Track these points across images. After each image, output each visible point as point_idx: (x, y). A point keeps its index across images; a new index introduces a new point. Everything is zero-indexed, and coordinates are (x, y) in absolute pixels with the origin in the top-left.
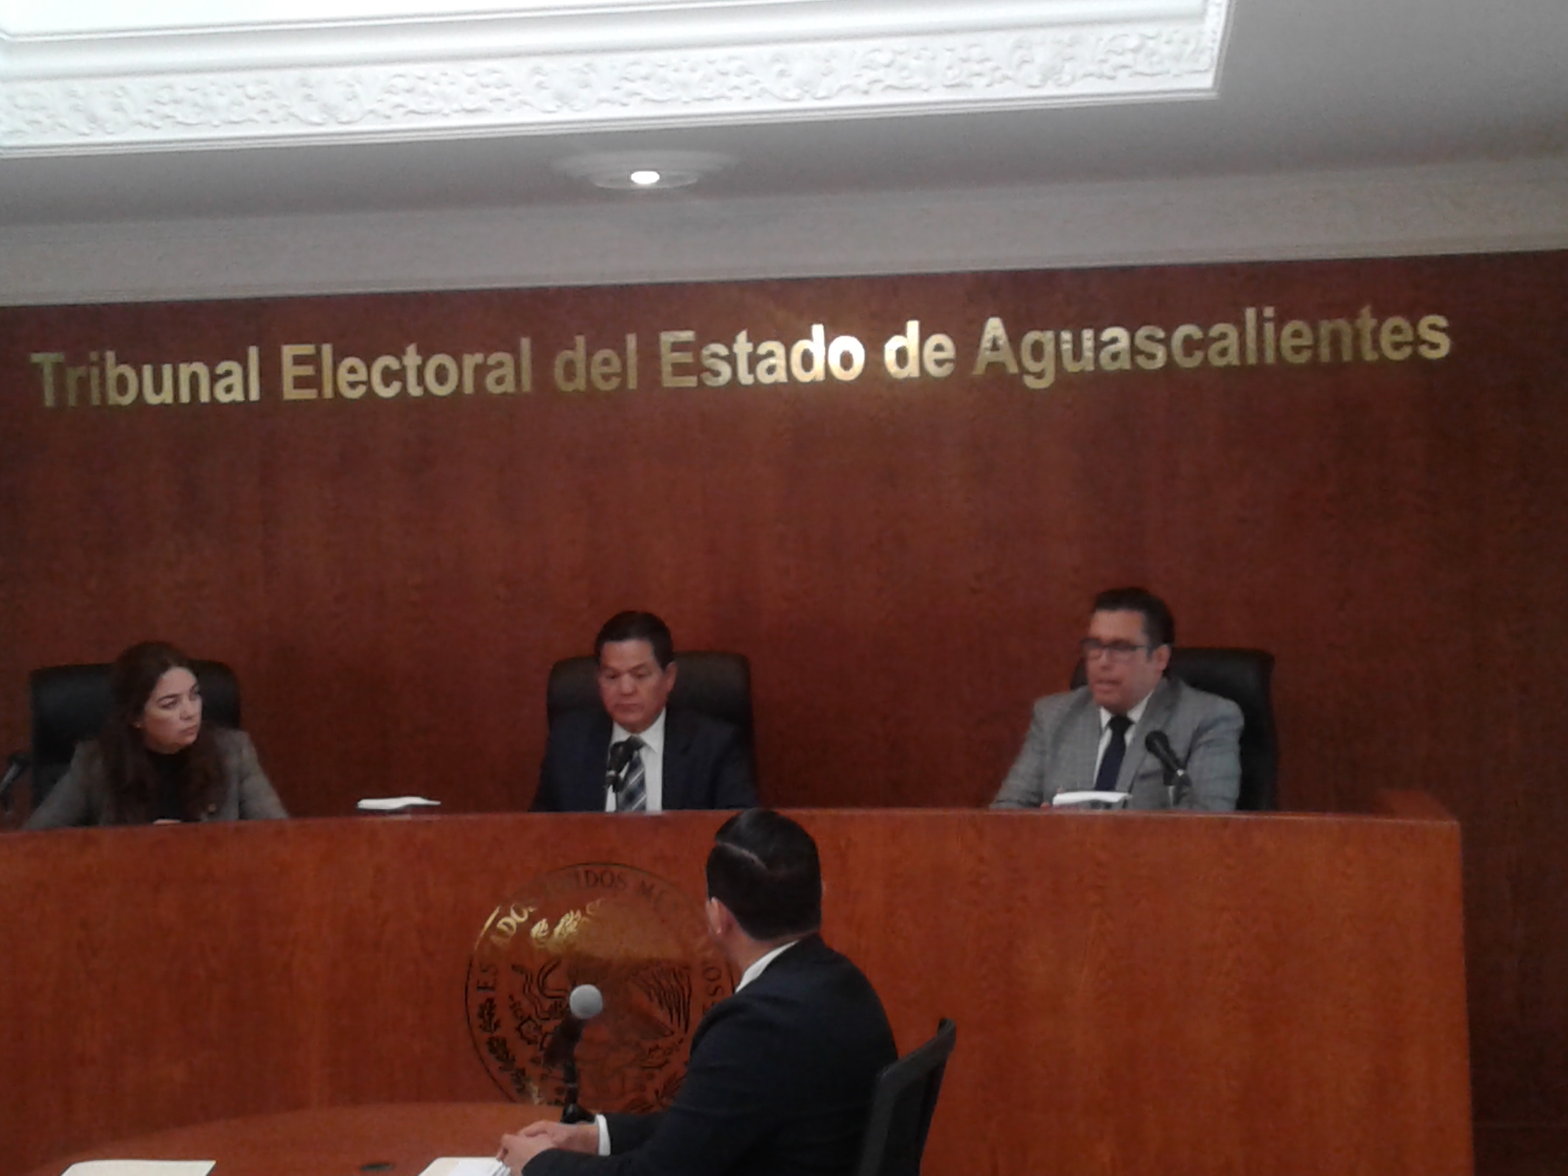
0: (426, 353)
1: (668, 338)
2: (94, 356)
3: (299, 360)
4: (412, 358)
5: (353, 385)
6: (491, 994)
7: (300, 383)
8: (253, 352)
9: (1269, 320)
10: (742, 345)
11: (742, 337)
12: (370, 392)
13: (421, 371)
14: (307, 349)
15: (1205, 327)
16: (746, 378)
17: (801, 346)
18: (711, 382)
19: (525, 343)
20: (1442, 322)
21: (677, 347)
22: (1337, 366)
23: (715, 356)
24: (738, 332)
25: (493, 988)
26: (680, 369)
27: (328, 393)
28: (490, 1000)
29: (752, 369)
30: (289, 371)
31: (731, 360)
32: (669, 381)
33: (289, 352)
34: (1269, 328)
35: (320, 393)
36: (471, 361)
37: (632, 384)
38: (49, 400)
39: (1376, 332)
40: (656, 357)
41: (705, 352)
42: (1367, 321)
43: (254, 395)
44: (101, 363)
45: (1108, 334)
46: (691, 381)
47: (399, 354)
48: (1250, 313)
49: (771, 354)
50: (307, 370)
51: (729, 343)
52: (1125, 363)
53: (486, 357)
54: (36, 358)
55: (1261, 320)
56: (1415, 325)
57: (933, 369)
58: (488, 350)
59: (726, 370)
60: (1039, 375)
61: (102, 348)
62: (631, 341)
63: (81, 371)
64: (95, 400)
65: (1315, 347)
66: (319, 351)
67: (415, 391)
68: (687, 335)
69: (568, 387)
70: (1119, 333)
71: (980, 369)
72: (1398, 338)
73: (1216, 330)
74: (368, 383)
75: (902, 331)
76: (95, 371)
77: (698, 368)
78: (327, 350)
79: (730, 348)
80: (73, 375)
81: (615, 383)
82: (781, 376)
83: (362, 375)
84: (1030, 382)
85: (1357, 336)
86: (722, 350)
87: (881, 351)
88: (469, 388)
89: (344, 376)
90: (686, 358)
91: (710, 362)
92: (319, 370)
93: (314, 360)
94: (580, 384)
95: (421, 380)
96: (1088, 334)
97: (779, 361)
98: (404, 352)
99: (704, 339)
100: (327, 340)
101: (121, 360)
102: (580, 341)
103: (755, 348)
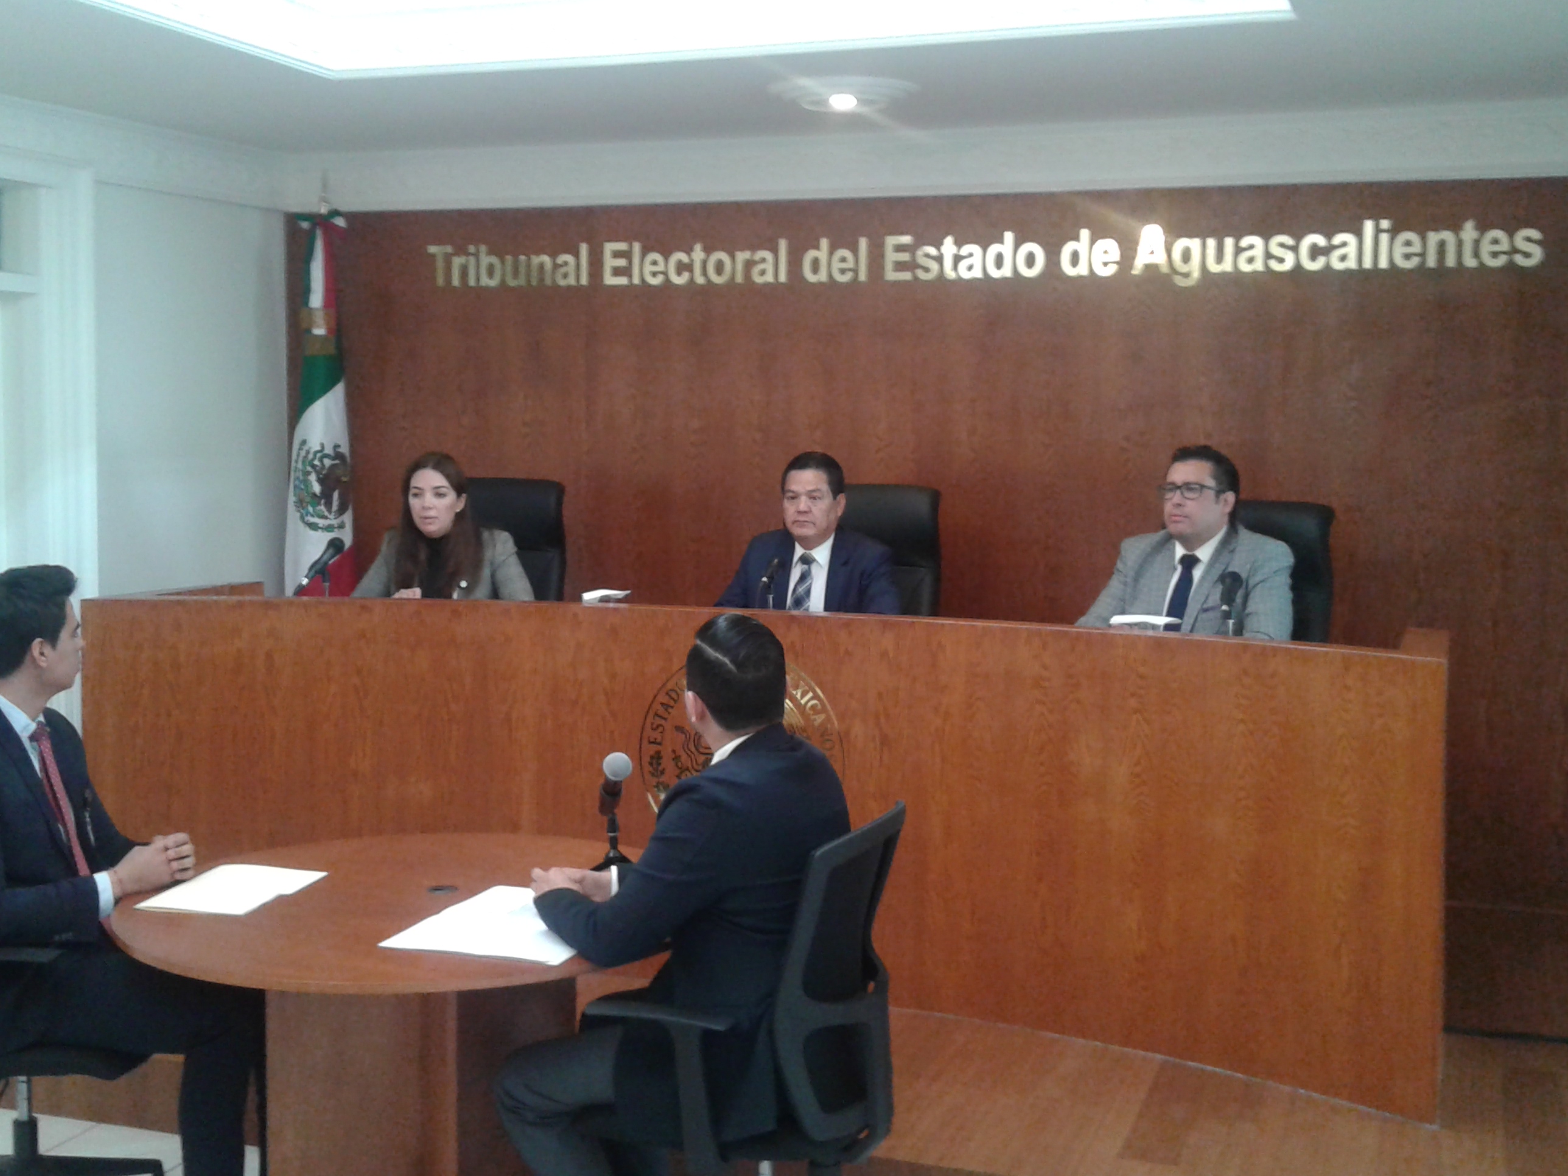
0: (708, 250)
1: (891, 241)
2: (472, 249)
3: (617, 254)
4: (698, 254)
5: (654, 274)
6: (659, 747)
7: (617, 272)
8: (584, 249)
9: (1384, 231)
10: (949, 246)
11: (949, 241)
12: (667, 280)
13: (704, 264)
14: (622, 246)
15: (1329, 236)
16: (950, 274)
17: (994, 249)
18: (922, 275)
19: (783, 244)
20: (1535, 234)
21: (899, 248)
22: (1441, 270)
23: (927, 256)
24: (944, 237)
25: (660, 744)
26: (900, 266)
28: (658, 752)
29: (955, 267)
30: (610, 262)
31: (939, 259)
32: (891, 275)
33: (610, 247)
34: (1384, 238)
35: (631, 280)
36: (742, 256)
37: (863, 277)
38: (440, 281)
39: (1477, 243)
40: (882, 256)
41: (920, 253)
42: (1469, 232)
44: (476, 255)
45: (1245, 241)
46: (906, 276)
47: (689, 251)
48: (1369, 226)
50: (622, 262)
51: (938, 245)
52: (1259, 266)
53: (752, 255)
54: (433, 249)
55: (1378, 231)
56: (1511, 237)
58: (754, 248)
59: (934, 266)
60: (1187, 275)
61: (477, 242)
62: (863, 243)
63: (462, 260)
64: (472, 282)
65: (1423, 255)
66: (631, 247)
67: (700, 279)
68: (906, 239)
69: (811, 278)
70: (1256, 240)
71: (1137, 269)
72: (1497, 248)
73: (1338, 239)
74: (665, 273)
75: (1076, 238)
76: (472, 261)
77: (911, 266)
78: (637, 247)
79: (938, 249)
80: (457, 261)
82: (977, 273)
83: (660, 268)
84: (1180, 282)
85: (1460, 244)
86: (932, 251)
87: (1058, 253)
88: (739, 279)
89: (648, 268)
90: (905, 257)
91: (922, 261)
92: (630, 262)
93: (627, 255)
94: (822, 276)
95: (704, 272)
96: (1229, 242)
97: (976, 260)
99: (920, 242)
100: (636, 239)
101: (490, 252)
102: (824, 243)
103: (959, 251)
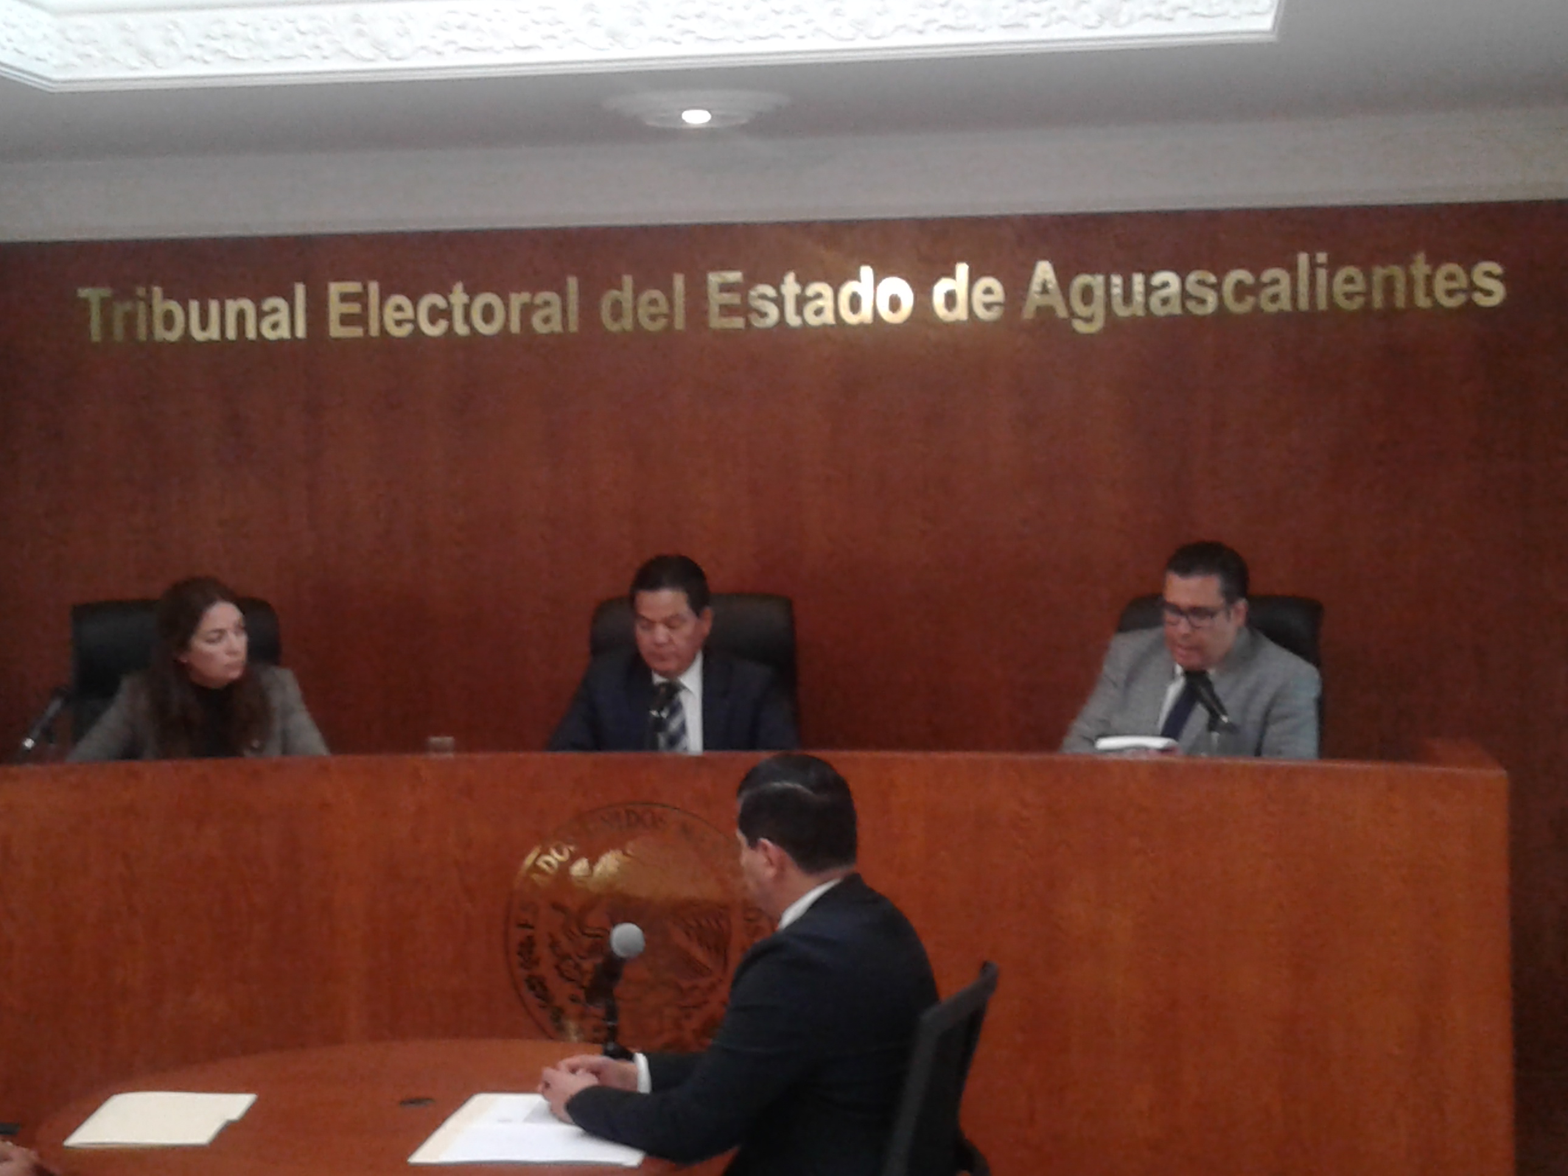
0: (472, 292)
1: (714, 279)
2: (141, 291)
3: (345, 298)
4: (459, 297)
5: (399, 323)
6: (529, 932)
7: (346, 320)
8: (300, 290)
9: (1321, 265)
10: (790, 286)
11: (790, 278)
12: (417, 330)
13: (467, 309)
14: (354, 287)
15: (1257, 272)
16: (793, 320)
17: (849, 288)
18: (758, 323)
19: (572, 283)
20: (1496, 268)
21: (726, 288)
22: (1390, 312)
23: (763, 297)
24: (786, 273)
25: (532, 927)
26: (728, 310)
27: (374, 331)
28: (530, 938)
29: (799, 311)
30: (336, 308)
31: (779, 302)
32: (717, 322)
33: (335, 289)
34: (1322, 274)
35: (366, 331)
36: (517, 300)
37: (679, 323)
38: (96, 333)
39: (1429, 279)
40: (705, 297)
41: (753, 293)
42: (1420, 268)
43: (301, 332)
44: (148, 298)
45: (1158, 278)
46: (738, 323)
47: (446, 292)
48: (1303, 259)
49: (819, 296)
50: (355, 308)
51: (777, 285)
52: (1175, 309)
53: (532, 298)
54: (84, 293)
55: (1313, 266)
56: (1469, 272)
57: (981, 313)
58: (534, 291)
59: (773, 312)
60: (1088, 320)
61: (149, 283)
62: (679, 282)
63: (128, 306)
64: (142, 334)
65: (1368, 294)
66: (365, 287)
67: (461, 329)
68: (734, 276)
69: (613, 327)
70: (1168, 278)
71: (1028, 312)
72: (1453, 285)
73: (1268, 275)
74: (415, 321)
75: (951, 274)
76: (142, 307)
77: (745, 310)
78: (374, 287)
79: (778, 289)
80: (120, 310)
81: (661, 323)
82: (828, 318)
83: (409, 313)
84: (1080, 327)
85: (1410, 282)
86: (770, 291)
87: (929, 294)
88: (515, 327)
89: (390, 315)
90: (734, 299)
91: (757, 303)
92: (365, 307)
93: (361, 298)
94: (627, 323)
95: (467, 318)
96: (1138, 279)
97: (827, 303)
98: (451, 292)
99: (752, 279)
100: (373, 278)
101: (168, 296)
102: (628, 281)
103: (803, 290)
